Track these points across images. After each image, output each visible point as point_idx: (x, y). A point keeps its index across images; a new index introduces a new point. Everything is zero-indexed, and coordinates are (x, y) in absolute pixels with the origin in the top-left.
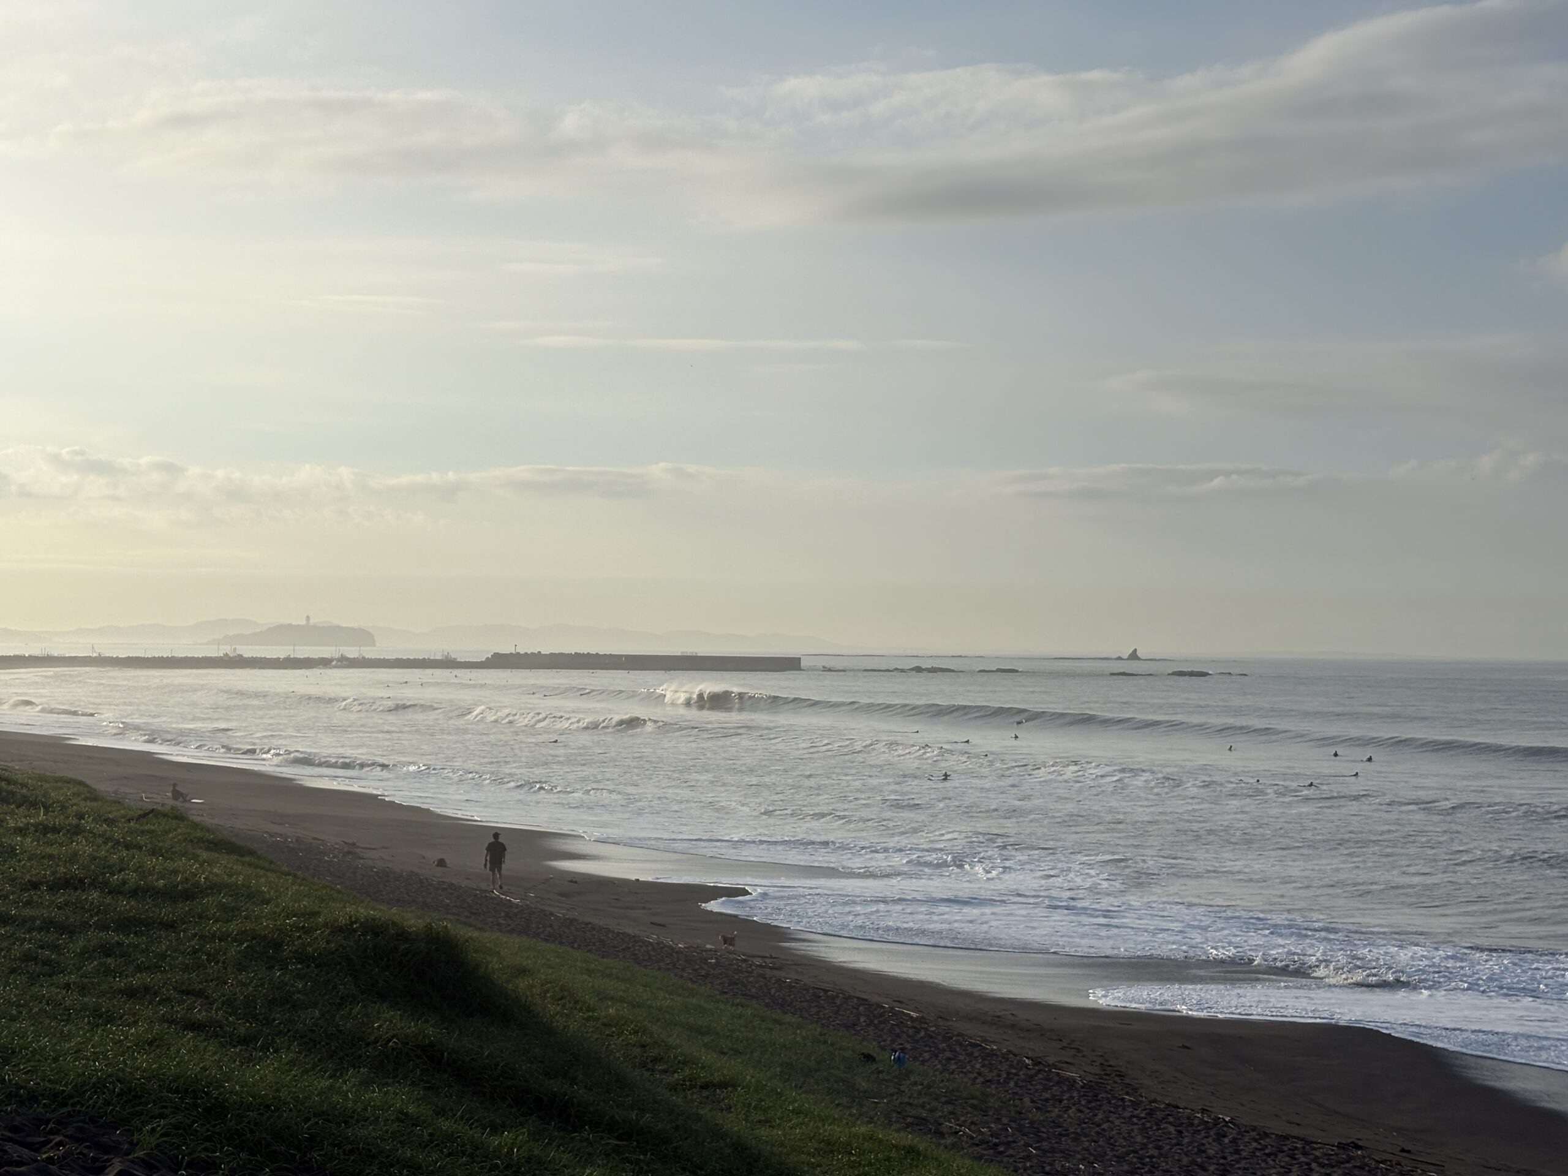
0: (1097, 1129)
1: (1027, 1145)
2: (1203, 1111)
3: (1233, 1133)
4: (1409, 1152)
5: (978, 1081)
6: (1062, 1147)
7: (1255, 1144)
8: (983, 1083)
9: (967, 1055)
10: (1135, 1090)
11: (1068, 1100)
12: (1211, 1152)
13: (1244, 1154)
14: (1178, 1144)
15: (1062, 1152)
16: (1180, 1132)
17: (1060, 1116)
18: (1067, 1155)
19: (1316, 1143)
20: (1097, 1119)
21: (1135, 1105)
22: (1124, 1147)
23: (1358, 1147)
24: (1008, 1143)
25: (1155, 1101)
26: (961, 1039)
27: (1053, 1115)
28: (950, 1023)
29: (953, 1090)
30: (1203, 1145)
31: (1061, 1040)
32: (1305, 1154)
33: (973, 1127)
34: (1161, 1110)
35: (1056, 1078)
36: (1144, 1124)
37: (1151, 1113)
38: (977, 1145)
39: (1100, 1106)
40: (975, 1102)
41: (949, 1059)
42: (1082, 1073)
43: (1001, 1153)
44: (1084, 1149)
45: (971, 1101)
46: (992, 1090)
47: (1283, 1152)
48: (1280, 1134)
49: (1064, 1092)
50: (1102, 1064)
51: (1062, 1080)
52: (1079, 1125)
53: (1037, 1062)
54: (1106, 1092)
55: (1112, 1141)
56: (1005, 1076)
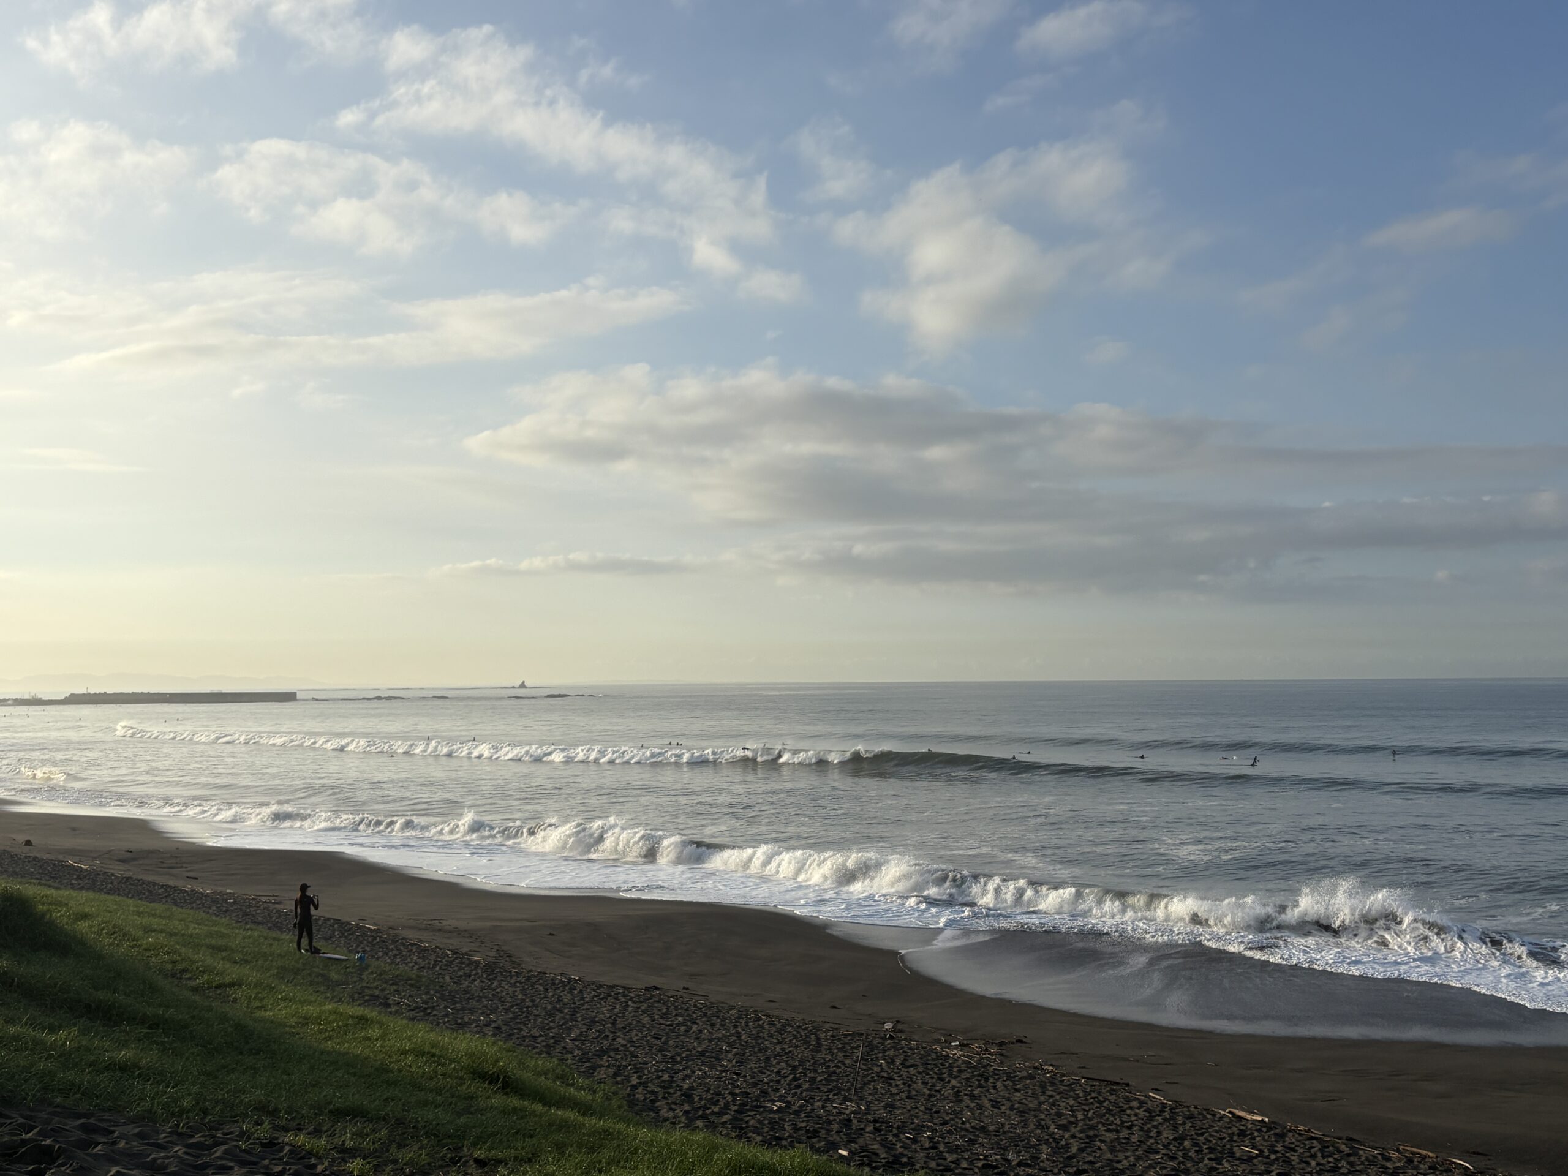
0: (494, 992)
1: (446, 1007)
2: (562, 974)
3: (580, 986)
4: (687, 989)
5: (415, 968)
6: (469, 1006)
7: (593, 993)
8: (418, 969)
9: (408, 951)
10: (519, 965)
11: (475, 975)
12: (566, 1000)
13: (587, 1000)
14: (544, 998)
15: (469, 1009)
16: (547, 989)
17: (468, 987)
18: (472, 1011)
19: (632, 989)
20: (493, 986)
21: (518, 974)
22: (510, 1002)
23: (657, 988)
24: (433, 1008)
25: (531, 971)
26: (404, 941)
27: (464, 986)
28: (397, 932)
29: (397, 976)
30: (561, 996)
31: (471, 937)
32: (624, 996)
33: (410, 999)
34: (535, 976)
35: (467, 962)
36: (523, 987)
37: (529, 978)
38: (413, 1010)
39: (496, 977)
40: (413, 982)
41: (395, 955)
42: (485, 957)
43: (430, 1013)
44: (484, 1006)
45: (410, 982)
46: (424, 973)
47: (611, 996)
48: (609, 984)
49: (472, 970)
50: (498, 950)
51: (471, 963)
52: (481, 991)
53: (454, 952)
54: (500, 968)
55: (503, 999)
56: (433, 963)
